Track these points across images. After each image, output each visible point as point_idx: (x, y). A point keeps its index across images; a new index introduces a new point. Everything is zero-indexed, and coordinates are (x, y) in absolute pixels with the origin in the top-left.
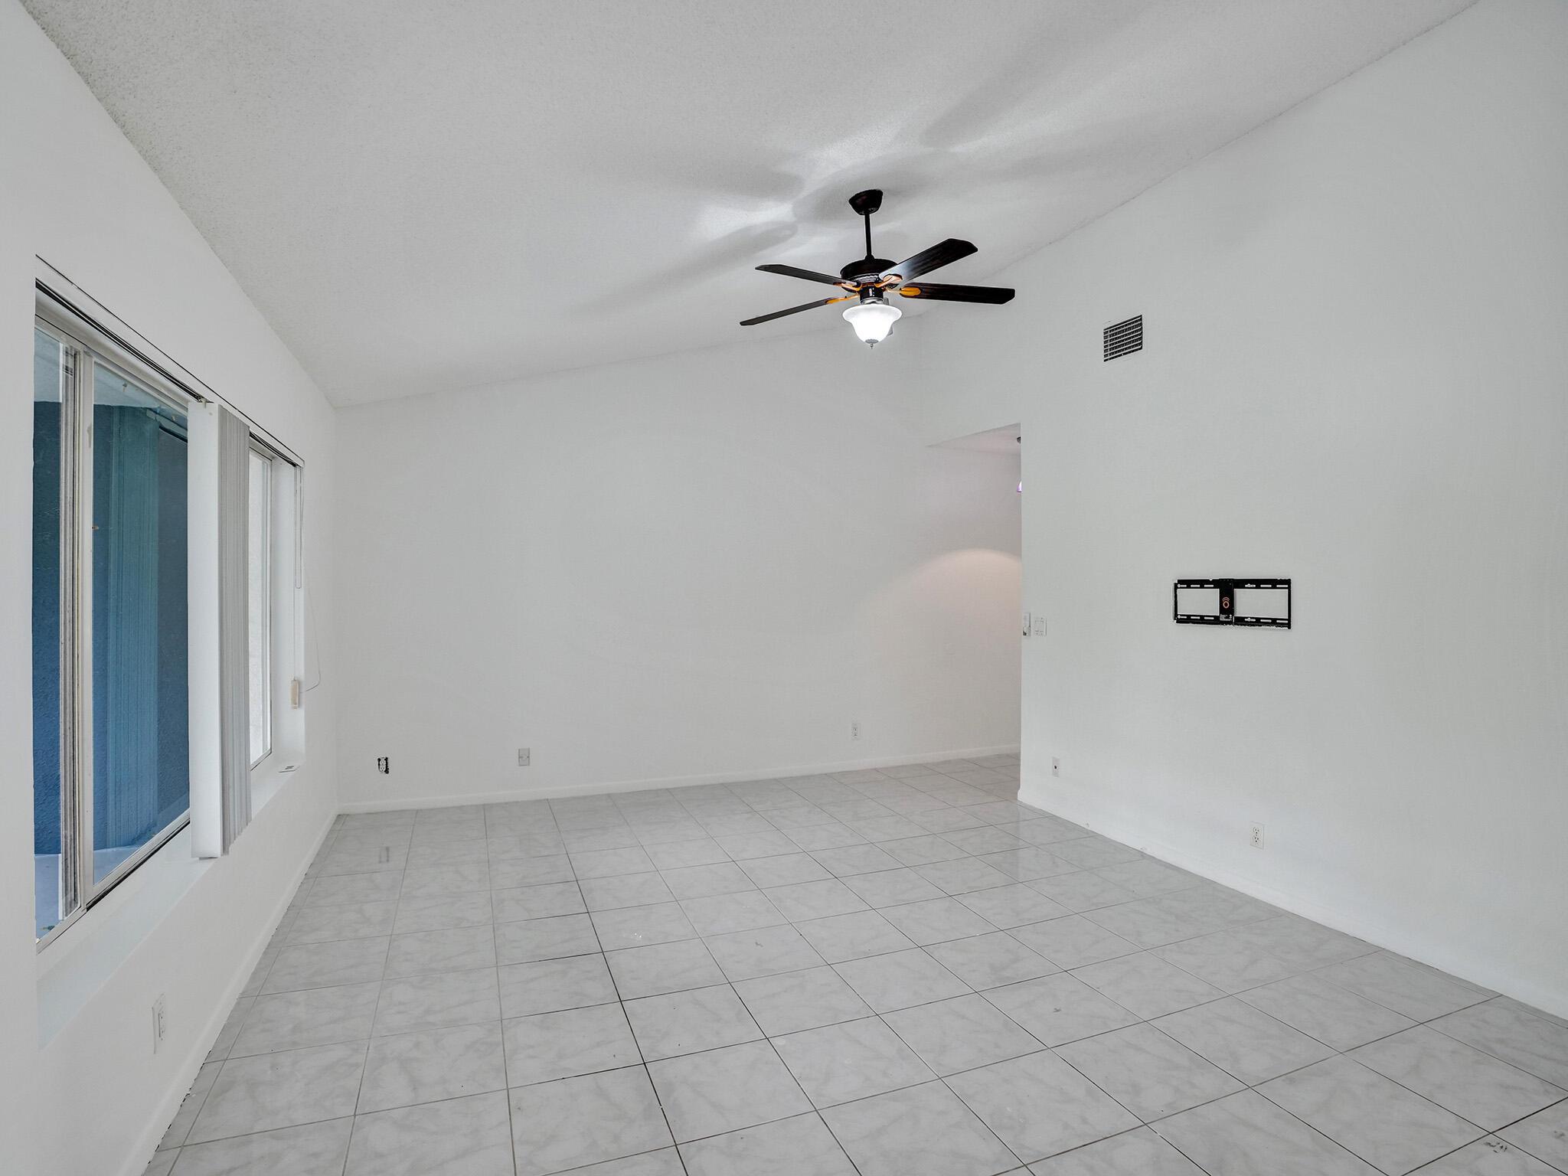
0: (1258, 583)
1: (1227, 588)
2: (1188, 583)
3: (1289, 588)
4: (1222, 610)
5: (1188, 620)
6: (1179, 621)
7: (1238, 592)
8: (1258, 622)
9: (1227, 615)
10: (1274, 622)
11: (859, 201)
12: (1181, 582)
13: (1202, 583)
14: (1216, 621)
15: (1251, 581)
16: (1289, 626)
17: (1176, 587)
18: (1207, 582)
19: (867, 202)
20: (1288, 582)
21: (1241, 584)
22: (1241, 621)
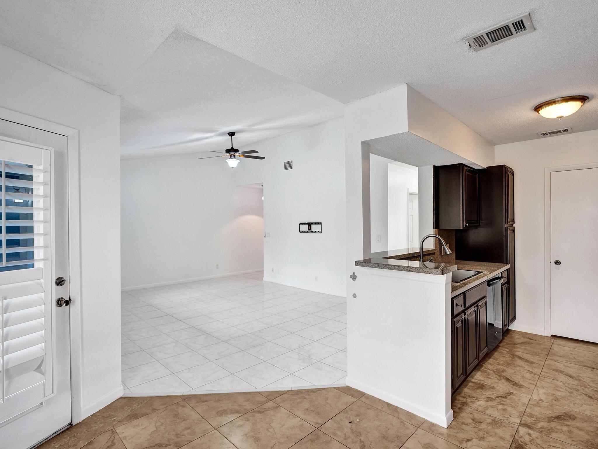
0: (316, 223)
1: (310, 224)
2: (302, 224)
3: (321, 224)
4: (309, 230)
5: (302, 232)
6: (300, 232)
7: (312, 225)
8: (316, 232)
9: (310, 230)
10: (319, 232)
11: (230, 134)
12: (300, 223)
13: (305, 223)
14: (308, 232)
15: (314, 223)
16: (321, 232)
17: (300, 225)
18: (306, 223)
19: (232, 134)
20: (321, 223)
21: (312, 223)
22: (312, 232)
